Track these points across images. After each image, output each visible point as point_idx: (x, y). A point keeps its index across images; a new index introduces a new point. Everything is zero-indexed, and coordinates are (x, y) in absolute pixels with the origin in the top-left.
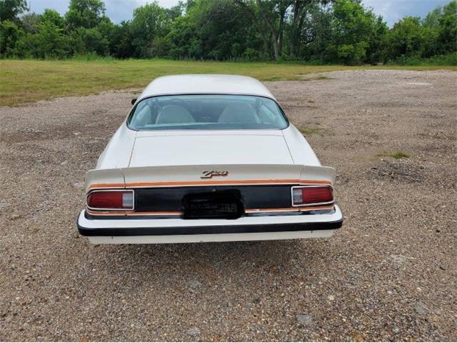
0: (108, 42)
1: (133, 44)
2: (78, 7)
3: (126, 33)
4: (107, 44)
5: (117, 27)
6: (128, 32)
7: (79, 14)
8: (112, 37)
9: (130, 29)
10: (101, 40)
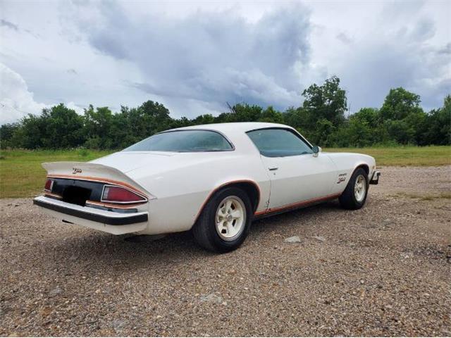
0: (415, 131)
1: (442, 130)
2: (391, 103)
3: (435, 121)
4: (413, 133)
5: (426, 116)
6: (438, 120)
7: (391, 108)
8: (420, 126)
9: (441, 117)
10: (407, 129)
